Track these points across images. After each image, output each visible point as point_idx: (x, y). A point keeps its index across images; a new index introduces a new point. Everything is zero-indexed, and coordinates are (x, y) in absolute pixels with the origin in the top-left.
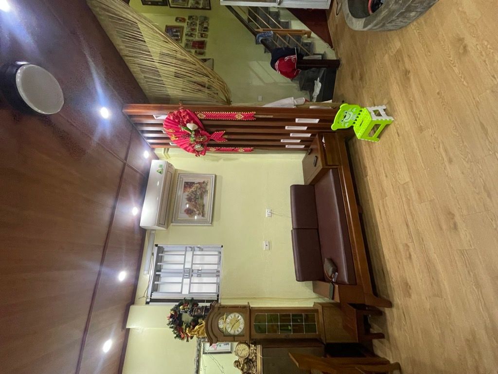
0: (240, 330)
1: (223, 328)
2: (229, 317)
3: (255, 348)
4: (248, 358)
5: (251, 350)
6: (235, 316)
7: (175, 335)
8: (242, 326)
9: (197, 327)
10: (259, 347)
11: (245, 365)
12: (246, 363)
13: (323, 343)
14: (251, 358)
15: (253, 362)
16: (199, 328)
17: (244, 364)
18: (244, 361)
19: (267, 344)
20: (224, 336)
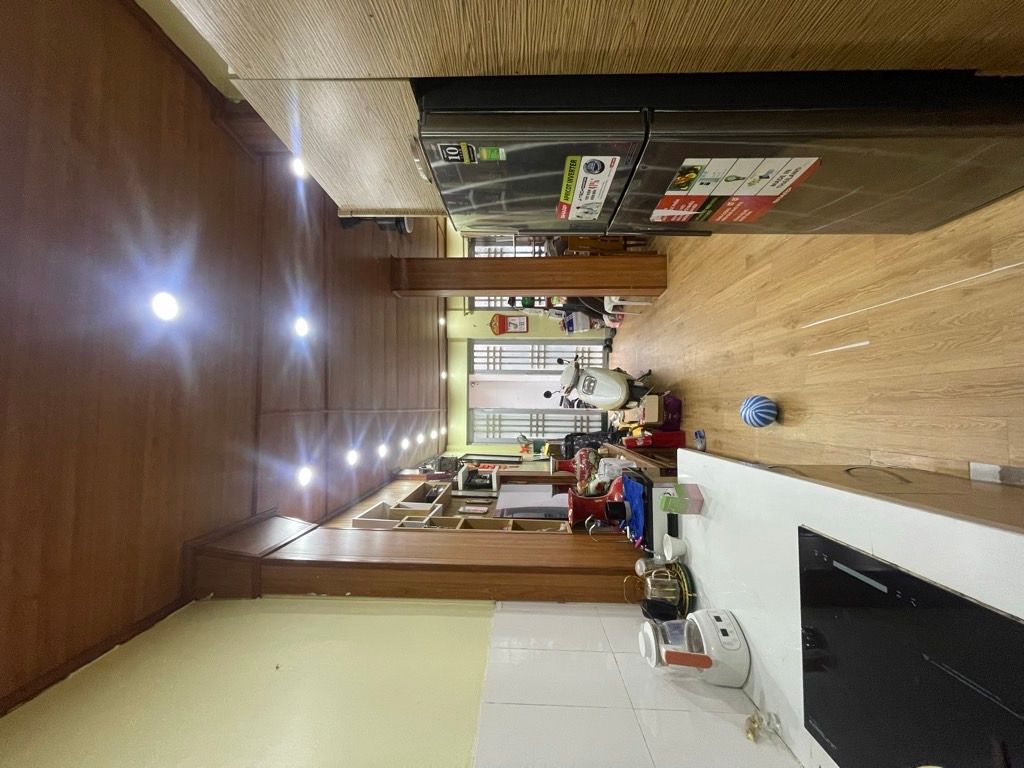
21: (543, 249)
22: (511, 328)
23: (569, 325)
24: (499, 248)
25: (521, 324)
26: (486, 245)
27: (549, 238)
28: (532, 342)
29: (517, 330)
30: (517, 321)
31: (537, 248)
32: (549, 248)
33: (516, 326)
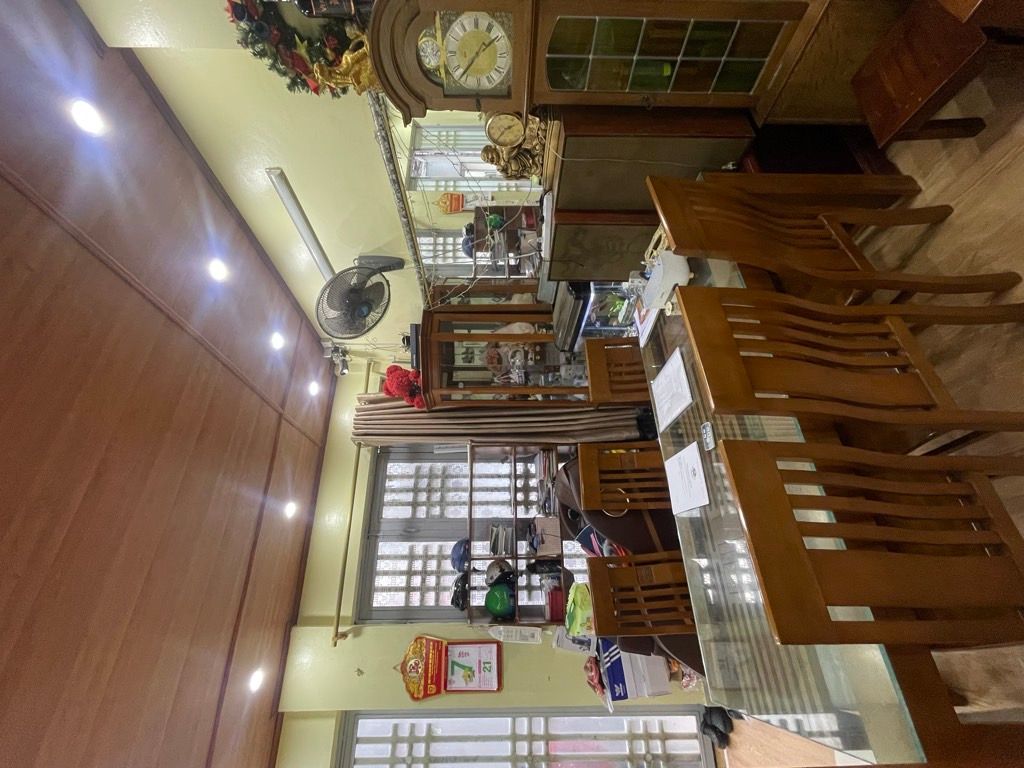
0: (497, 78)
1: (437, 69)
2: (456, 28)
3: (543, 127)
4: (520, 145)
5: (531, 130)
6: (476, 25)
7: (287, 80)
8: (504, 62)
9: (347, 58)
10: (555, 126)
11: (513, 161)
12: (515, 158)
13: (753, 124)
14: (528, 147)
15: (533, 157)
16: (357, 61)
17: (509, 159)
18: (509, 153)
19: (580, 119)
20: (446, 96)
21: (532, 468)
22: (458, 680)
23: (613, 679)
24: (439, 466)
25: (483, 666)
26: (411, 460)
27: (547, 449)
28: (515, 713)
29: (473, 686)
30: (473, 655)
31: (520, 467)
32: (547, 470)
33: (470, 673)
